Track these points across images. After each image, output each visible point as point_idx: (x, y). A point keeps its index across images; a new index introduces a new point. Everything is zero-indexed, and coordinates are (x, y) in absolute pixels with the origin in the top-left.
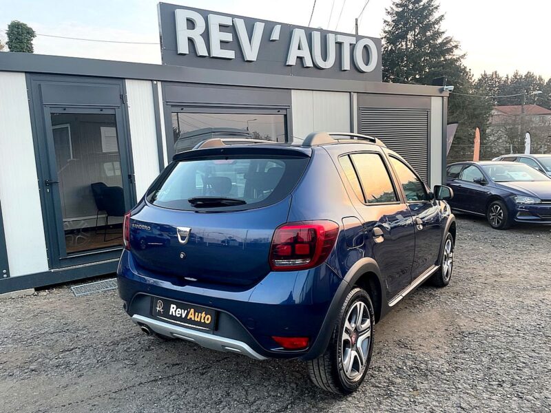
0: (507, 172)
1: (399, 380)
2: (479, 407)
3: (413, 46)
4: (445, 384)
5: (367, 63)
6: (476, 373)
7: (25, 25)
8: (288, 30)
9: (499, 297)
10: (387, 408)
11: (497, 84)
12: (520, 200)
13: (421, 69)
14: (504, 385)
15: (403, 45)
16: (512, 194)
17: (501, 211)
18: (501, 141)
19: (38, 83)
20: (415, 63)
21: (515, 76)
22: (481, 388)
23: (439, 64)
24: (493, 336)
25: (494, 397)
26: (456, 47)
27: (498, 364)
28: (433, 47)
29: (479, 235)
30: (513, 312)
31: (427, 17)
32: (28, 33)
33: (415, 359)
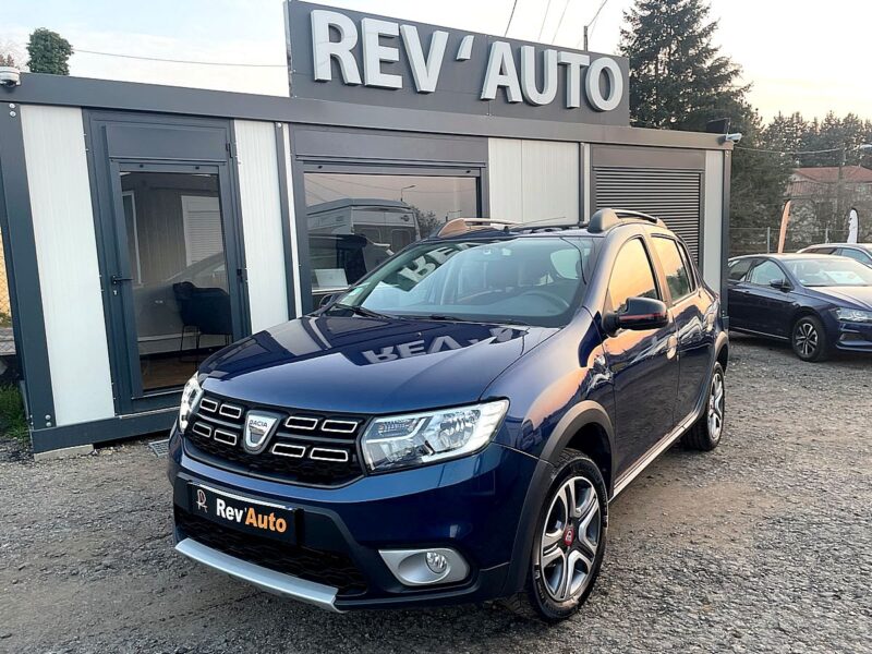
0: (821, 271)
1: (678, 589)
2: (807, 628)
3: (667, 71)
4: (750, 594)
5: (606, 97)
6: (798, 578)
7: (56, 35)
8: (484, 44)
9: (821, 465)
10: (666, 629)
11: (800, 133)
12: (845, 315)
13: (680, 109)
14: (843, 597)
15: (650, 69)
16: (833, 306)
17: (815, 332)
18: (805, 223)
19: (102, 124)
20: (671, 98)
21: (828, 120)
22: (808, 601)
23: (707, 101)
24: (819, 524)
25: (830, 615)
26: (736, 73)
27: (830, 565)
28: (698, 72)
29: (780, 370)
30: (847, 488)
31: (689, 25)
32: (61, 48)
33: (699, 557)
